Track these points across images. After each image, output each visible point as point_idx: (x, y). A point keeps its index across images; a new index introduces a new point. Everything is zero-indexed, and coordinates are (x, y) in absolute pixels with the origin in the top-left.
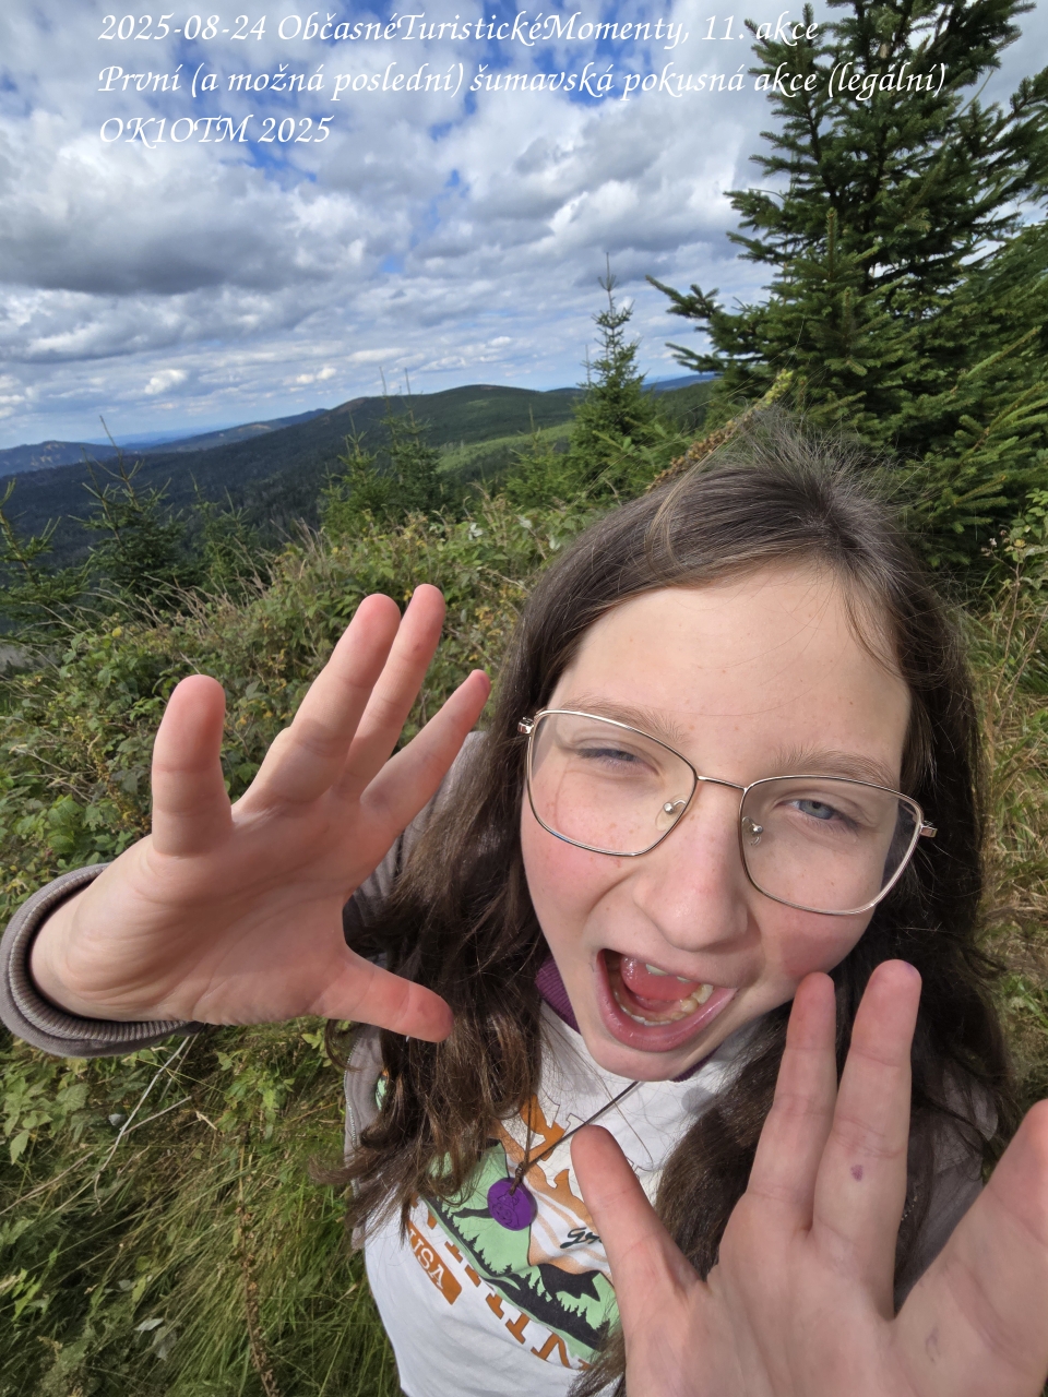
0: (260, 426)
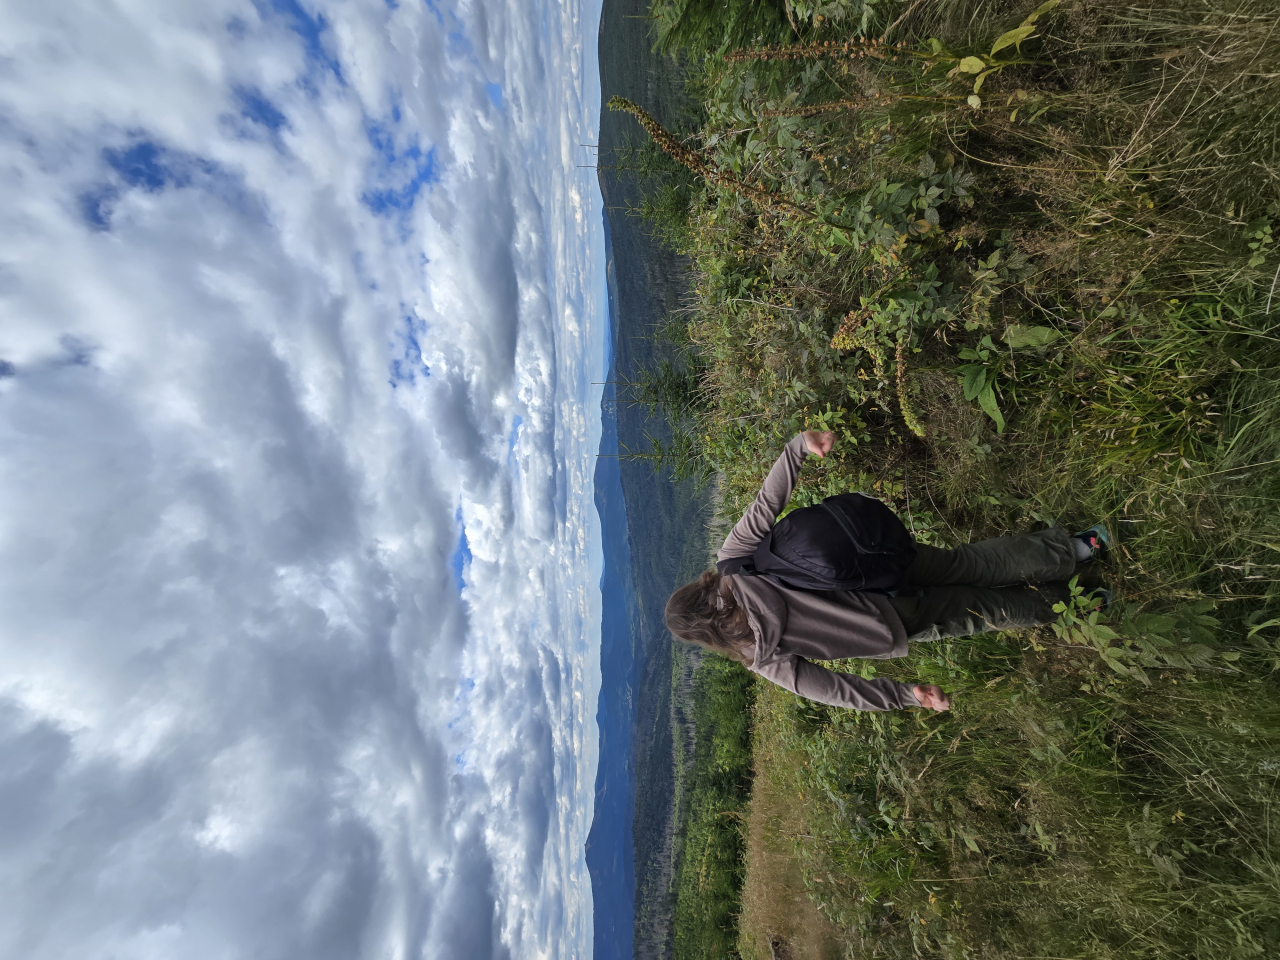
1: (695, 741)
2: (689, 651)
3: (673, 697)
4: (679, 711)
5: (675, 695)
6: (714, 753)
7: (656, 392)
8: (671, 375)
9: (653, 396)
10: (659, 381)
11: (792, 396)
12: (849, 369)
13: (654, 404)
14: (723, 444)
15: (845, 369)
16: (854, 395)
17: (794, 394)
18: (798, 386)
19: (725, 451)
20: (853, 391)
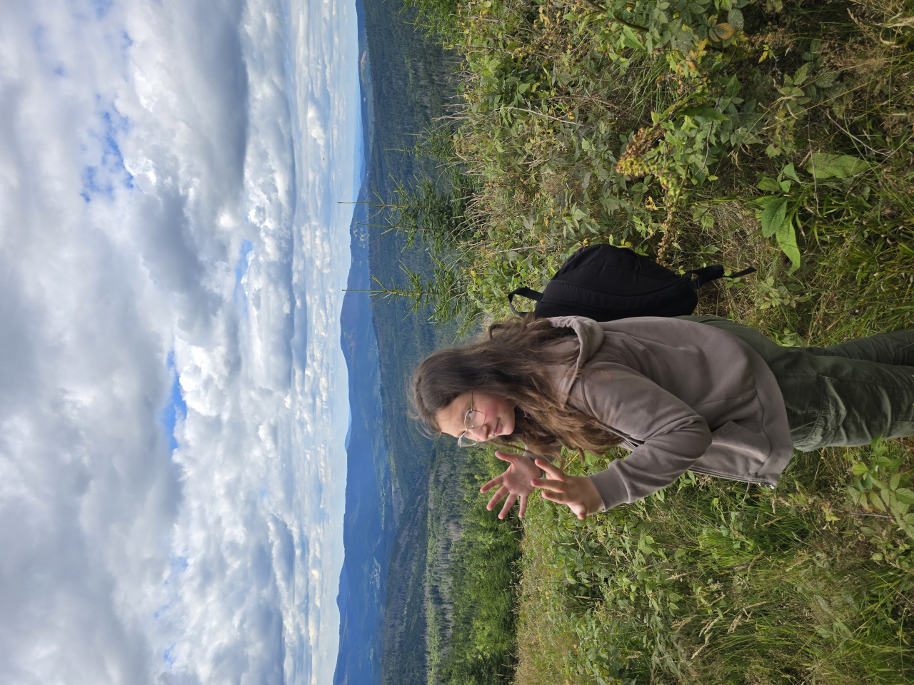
0: (363, 61)
1: (451, 625)
2: (448, 521)
3: (428, 574)
4: (435, 590)
5: (430, 571)
6: (474, 637)
7: (415, 217)
8: (434, 197)
9: (412, 221)
10: (419, 204)
11: (570, 226)
12: (636, 196)
13: (413, 231)
14: (491, 280)
15: (631, 197)
16: (640, 228)
17: (573, 223)
18: (577, 214)
19: (493, 289)
20: (639, 222)
